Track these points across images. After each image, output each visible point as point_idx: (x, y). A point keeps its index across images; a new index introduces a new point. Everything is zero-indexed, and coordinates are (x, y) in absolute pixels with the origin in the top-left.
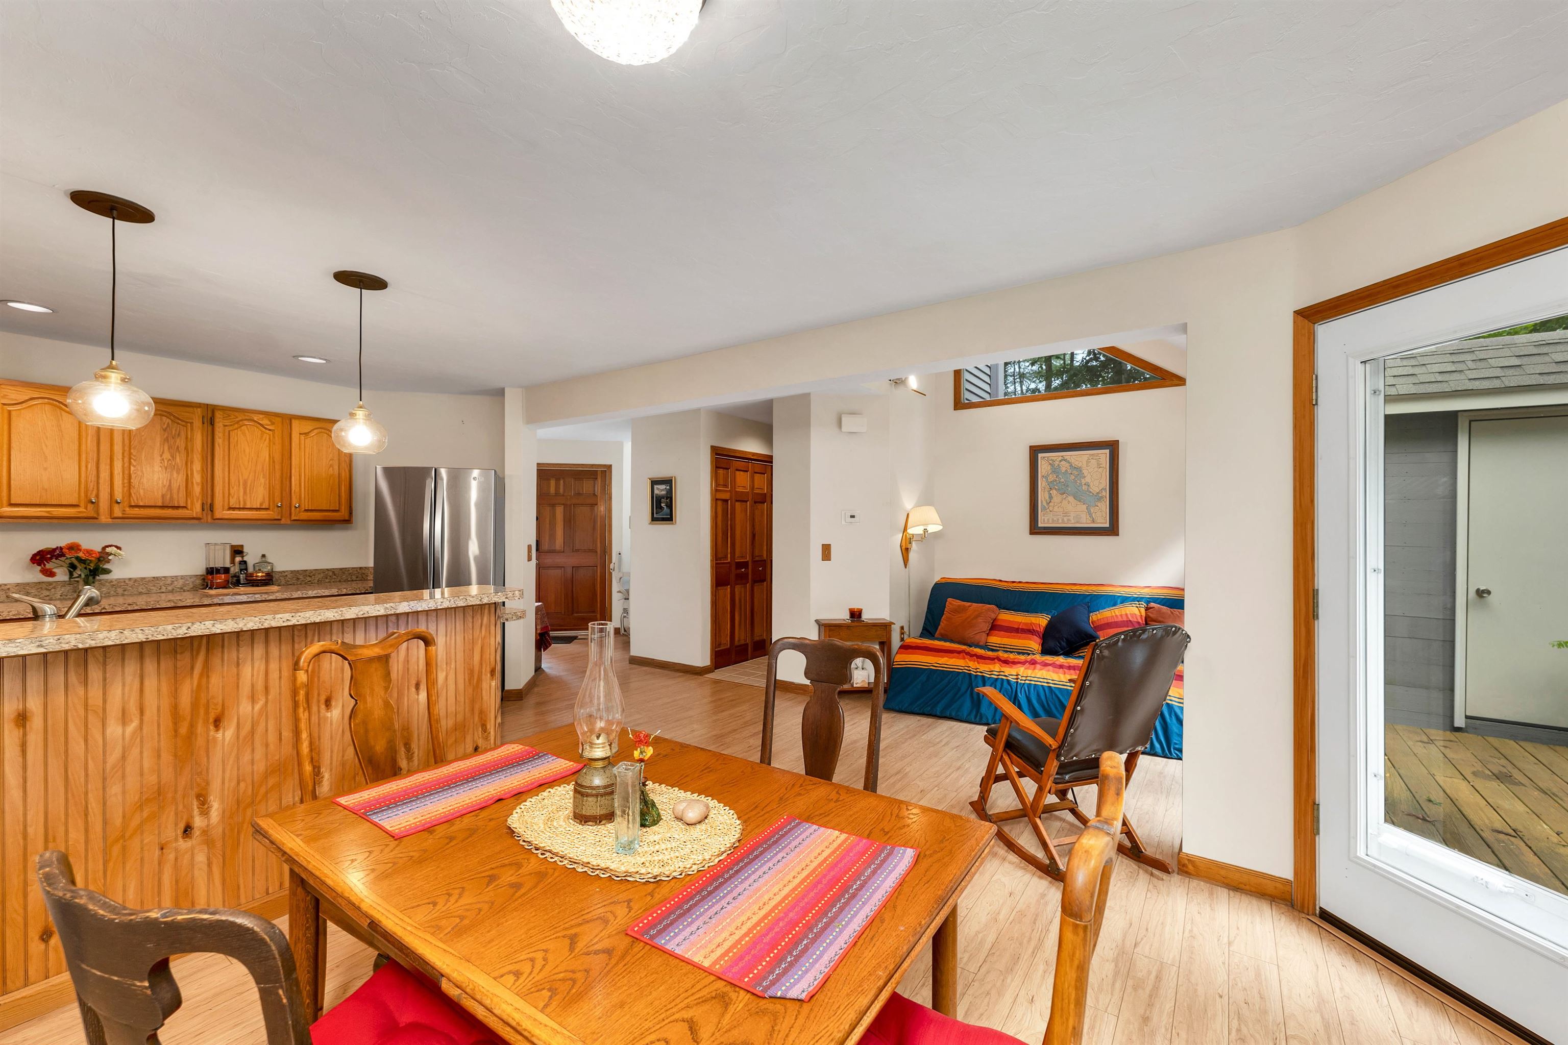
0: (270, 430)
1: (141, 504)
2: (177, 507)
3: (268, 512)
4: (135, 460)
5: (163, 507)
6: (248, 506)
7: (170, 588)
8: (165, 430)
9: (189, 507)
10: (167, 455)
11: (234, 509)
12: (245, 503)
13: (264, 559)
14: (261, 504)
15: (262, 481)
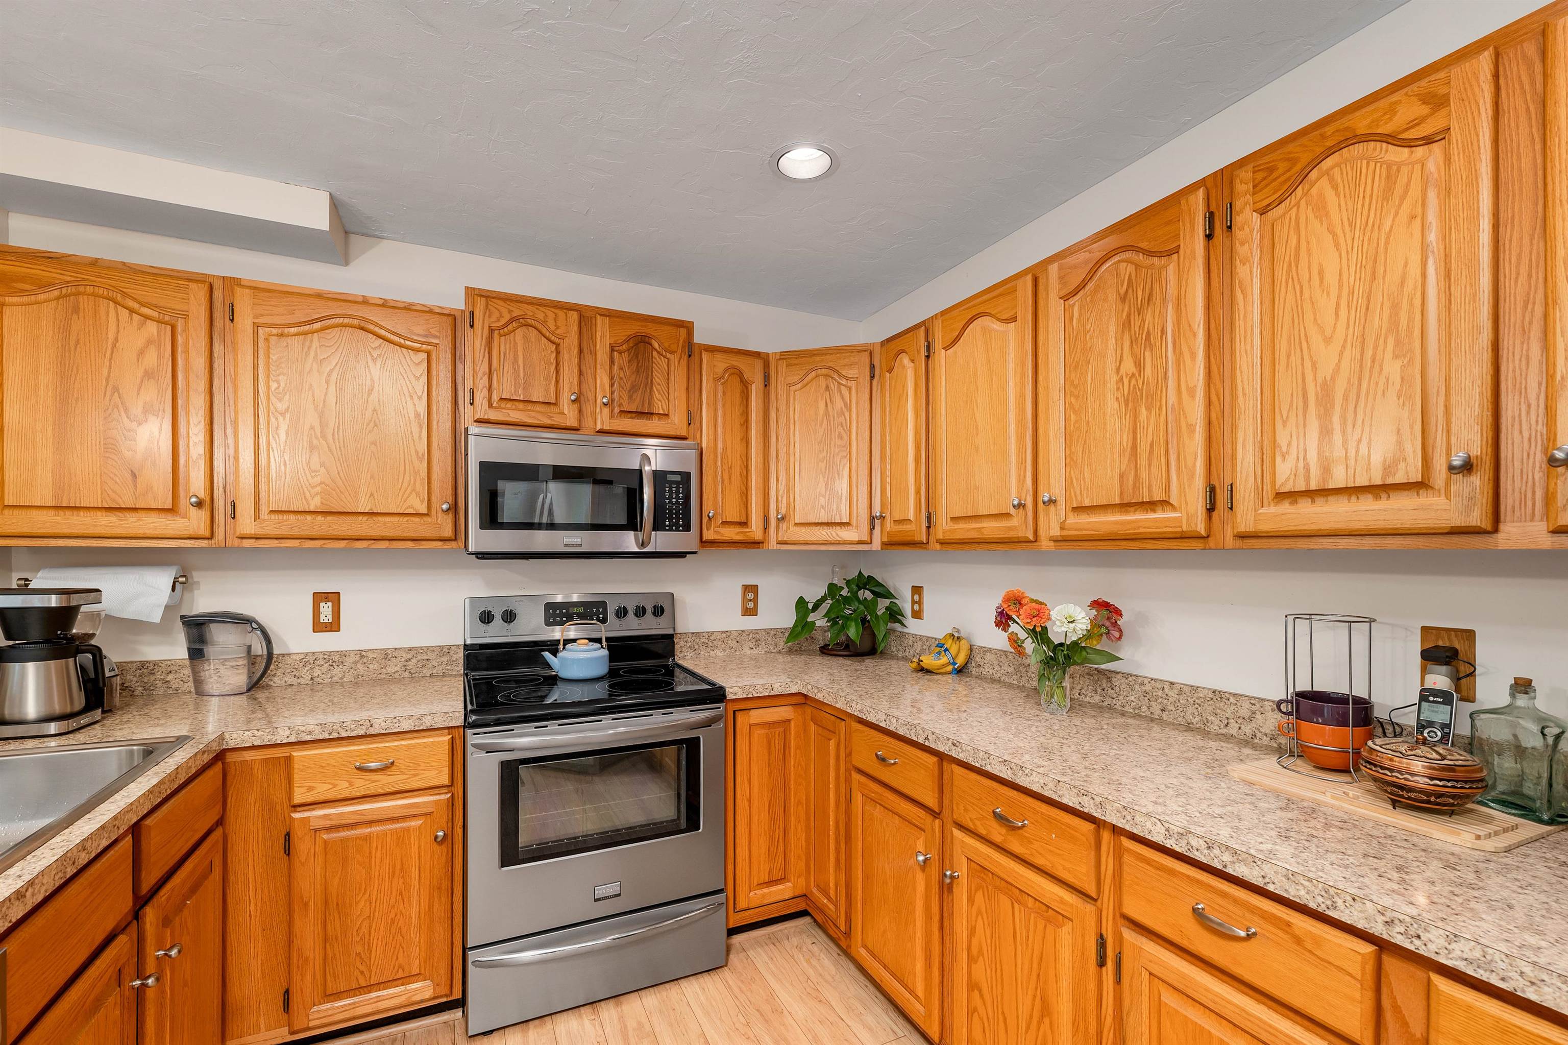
0: (1428, 141)
1: (1087, 503)
2: (1151, 505)
3: (1423, 499)
4: (1077, 397)
5: (1124, 506)
6: (1339, 479)
7: (1248, 729)
8: (1123, 299)
9: (1173, 501)
10: (1128, 366)
11: (1292, 496)
12: (1326, 470)
13: (1522, 701)
14: (1387, 469)
15: (1393, 368)
